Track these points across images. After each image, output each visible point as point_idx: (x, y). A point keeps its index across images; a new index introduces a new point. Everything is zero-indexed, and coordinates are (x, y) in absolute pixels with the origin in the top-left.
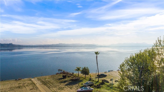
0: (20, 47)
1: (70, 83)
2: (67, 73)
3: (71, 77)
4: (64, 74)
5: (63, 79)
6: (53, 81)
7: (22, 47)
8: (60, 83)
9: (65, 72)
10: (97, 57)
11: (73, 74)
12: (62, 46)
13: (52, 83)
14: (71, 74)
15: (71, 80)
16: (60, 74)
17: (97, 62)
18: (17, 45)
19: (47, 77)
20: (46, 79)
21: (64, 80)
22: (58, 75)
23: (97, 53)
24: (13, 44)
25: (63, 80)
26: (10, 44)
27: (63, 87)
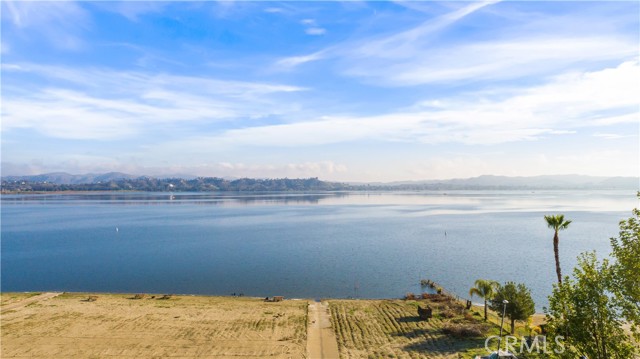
0: (339, 189)
1: (429, 342)
2: (448, 300)
3: (451, 317)
4: (436, 301)
5: (414, 323)
6: (375, 321)
7: (347, 189)
8: (392, 336)
9: (444, 292)
10: (556, 240)
11: (468, 307)
12: (494, 188)
13: (364, 328)
14: (461, 308)
15: (445, 331)
16: (418, 300)
17: (558, 264)
18: (332, 184)
19: (365, 304)
20: (356, 313)
21: (416, 328)
22: (408, 302)
23: (553, 222)
24: (320, 179)
25: (413, 325)
26: (312, 181)
27: (392, 352)
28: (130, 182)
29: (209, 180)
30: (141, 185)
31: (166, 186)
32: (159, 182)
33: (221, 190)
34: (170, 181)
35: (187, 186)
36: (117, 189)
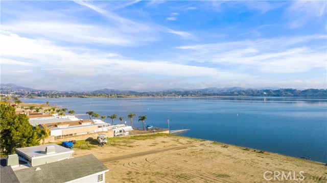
28: (244, 91)
29: (287, 90)
30: (249, 93)
31: (262, 93)
32: (258, 92)
33: (295, 96)
34: (264, 91)
35: (273, 93)
36: (237, 95)
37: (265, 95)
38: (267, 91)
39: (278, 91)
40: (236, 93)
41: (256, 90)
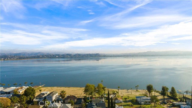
12: (150, 56)
18: (103, 55)
26: (97, 54)
28: (45, 55)
29: (68, 55)
30: (49, 56)
32: (53, 55)
33: (71, 57)
34: (57, 55)
35: (61, 56)
36: (42, 58)
37: (57, 58)
38: (58, 55)
39: (63, 55)
40: (41, 57)
41: (52, 55)
